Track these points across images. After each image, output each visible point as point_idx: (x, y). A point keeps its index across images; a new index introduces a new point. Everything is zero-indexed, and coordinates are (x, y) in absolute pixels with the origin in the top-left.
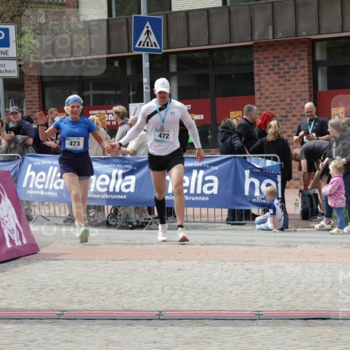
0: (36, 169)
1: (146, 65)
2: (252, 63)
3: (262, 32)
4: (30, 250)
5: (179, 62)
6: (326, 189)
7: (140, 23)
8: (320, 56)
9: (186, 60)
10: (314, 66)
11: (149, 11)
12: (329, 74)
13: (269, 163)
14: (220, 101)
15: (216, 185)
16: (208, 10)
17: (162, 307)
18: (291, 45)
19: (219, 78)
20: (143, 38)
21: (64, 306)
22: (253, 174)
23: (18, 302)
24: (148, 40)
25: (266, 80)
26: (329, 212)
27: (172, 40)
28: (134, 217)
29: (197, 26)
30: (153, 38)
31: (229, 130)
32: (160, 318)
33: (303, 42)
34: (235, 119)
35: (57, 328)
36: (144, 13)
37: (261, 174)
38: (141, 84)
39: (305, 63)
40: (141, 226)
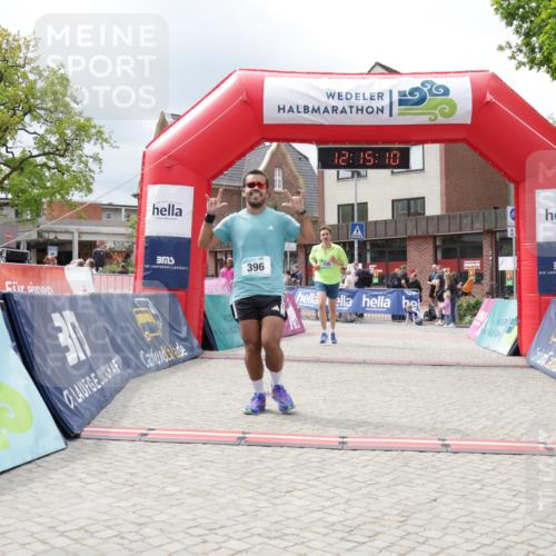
0: (305, 294)
1: (356, 245)
2: (405, 247)
3: (411, 232)
4: (301, 331)
5: (371, 245)
6: (441, 305)
7: (354, 226)
8: (438, 243)
9: (374, 244)
10: (436, 248)
11: (359, 220)
12: (443, 253)
13: (414, 293)
14: (390, 263)
15: (389, 303)
16: (385, 222)
17: (365, 358)
18: (424, 237)
19: (390, 253)
20: (355, 233)
21: (319, 356)
22: (407, 298)
23: (298, 354)
24: (357, 234)
25: (412, 254)
26: (443, 317)
27: (369, 233)
28: (349, 318)
29: (380, 228)
30: (360, 233)
31: (395, 276)
32: (364, 362)
33: (430, 236)
34: (398, 271)
35: (316, 365)
36: (356, 221)
37: (410, 298)
38: (353, 255)
39: (431, 246)
40: (352, 321)
